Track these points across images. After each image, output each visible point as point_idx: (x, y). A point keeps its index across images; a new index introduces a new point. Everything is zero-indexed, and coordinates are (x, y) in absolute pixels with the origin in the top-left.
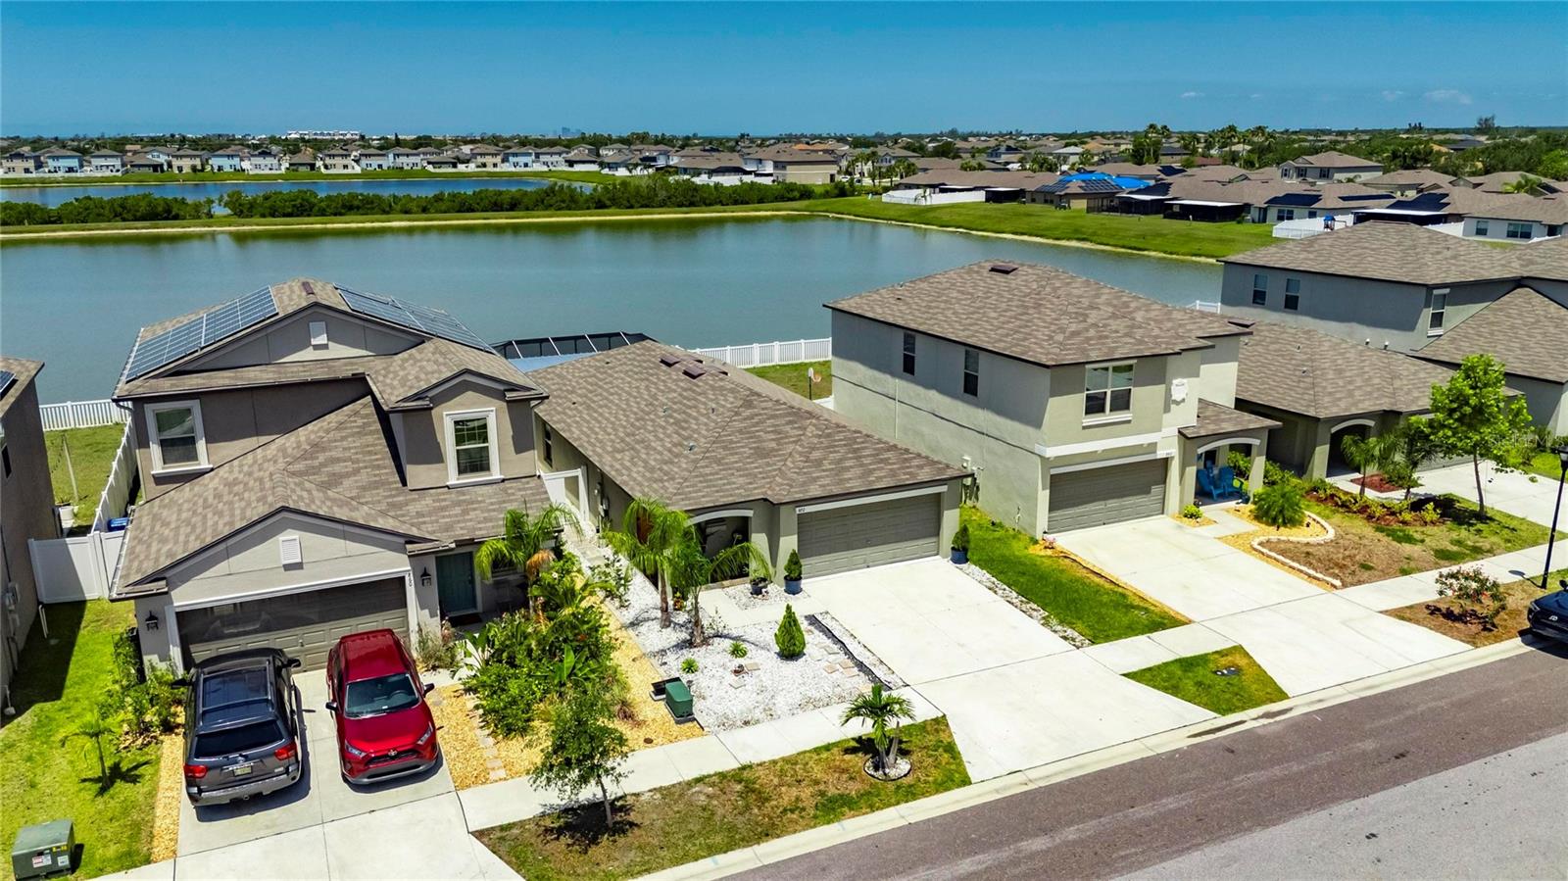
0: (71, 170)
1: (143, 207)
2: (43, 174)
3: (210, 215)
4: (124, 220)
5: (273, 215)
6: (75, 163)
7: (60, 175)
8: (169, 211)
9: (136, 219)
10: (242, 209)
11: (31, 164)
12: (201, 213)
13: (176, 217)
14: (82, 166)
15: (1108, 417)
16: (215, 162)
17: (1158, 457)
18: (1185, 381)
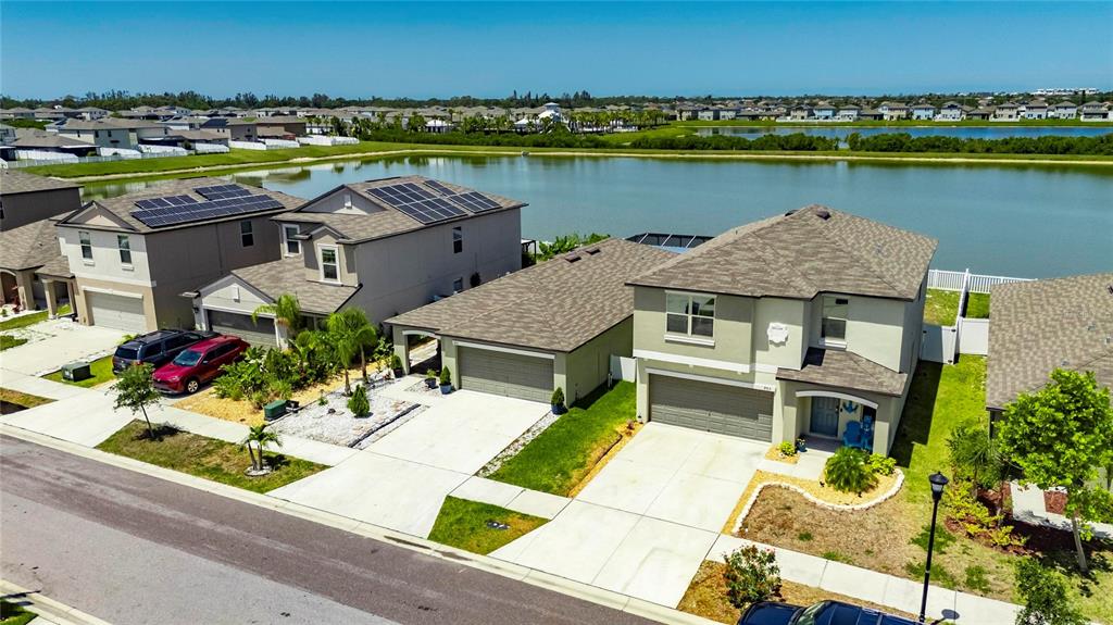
0: (827, 118)
1: (795, 143)
2: (811, 120)
3: (837, 148)
4: (784, 149)
5: (874, 150)
6: (830, 113)
7: (821, 120)
8: (810, 145)
9: (792, 149)
10: (856, 145)
11: (805, 114)
12: (830, 146)
13: (815, 149)
14: (834, 115)
15: (689, 338)
16: (916, 113)
17: (755, 388)
18: (783, 326)
